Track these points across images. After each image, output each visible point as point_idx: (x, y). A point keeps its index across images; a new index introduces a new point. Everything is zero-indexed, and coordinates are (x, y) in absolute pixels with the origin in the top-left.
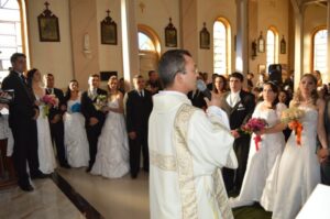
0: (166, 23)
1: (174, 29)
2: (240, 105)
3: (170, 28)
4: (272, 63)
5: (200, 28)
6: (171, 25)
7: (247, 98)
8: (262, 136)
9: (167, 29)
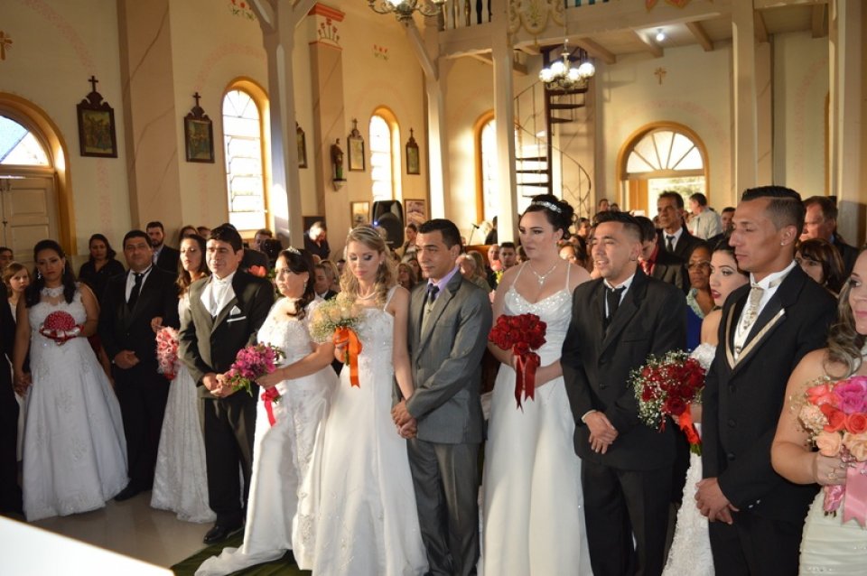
0: (83, 91)
1: (107, 109)
2: (235, 310)
3: (92, 104)
4: (387, 197)
5: (183, 107)
6: (95, 96)
7: (251, 289)
8: (281, 387)
9: (82, 108)
